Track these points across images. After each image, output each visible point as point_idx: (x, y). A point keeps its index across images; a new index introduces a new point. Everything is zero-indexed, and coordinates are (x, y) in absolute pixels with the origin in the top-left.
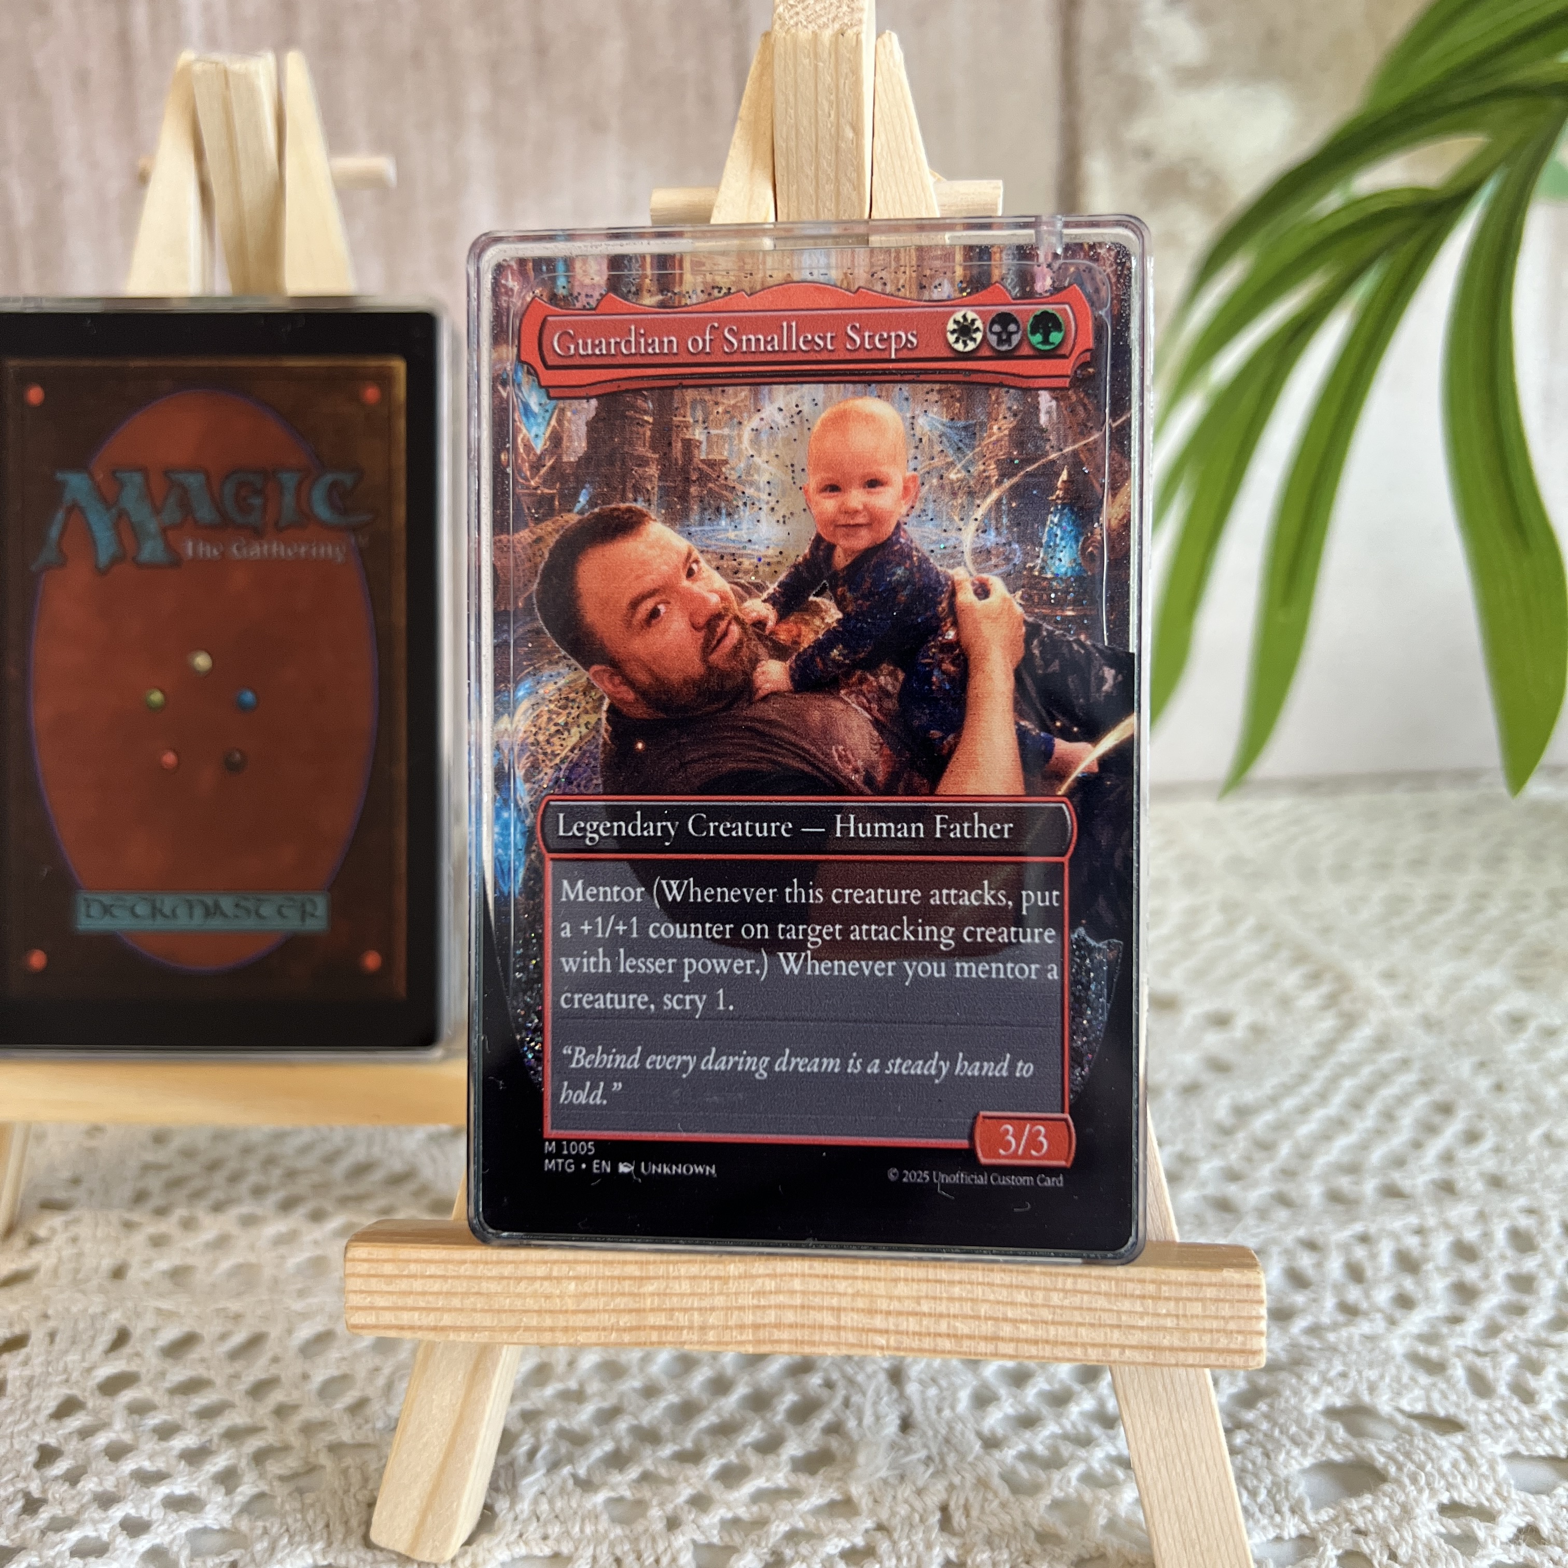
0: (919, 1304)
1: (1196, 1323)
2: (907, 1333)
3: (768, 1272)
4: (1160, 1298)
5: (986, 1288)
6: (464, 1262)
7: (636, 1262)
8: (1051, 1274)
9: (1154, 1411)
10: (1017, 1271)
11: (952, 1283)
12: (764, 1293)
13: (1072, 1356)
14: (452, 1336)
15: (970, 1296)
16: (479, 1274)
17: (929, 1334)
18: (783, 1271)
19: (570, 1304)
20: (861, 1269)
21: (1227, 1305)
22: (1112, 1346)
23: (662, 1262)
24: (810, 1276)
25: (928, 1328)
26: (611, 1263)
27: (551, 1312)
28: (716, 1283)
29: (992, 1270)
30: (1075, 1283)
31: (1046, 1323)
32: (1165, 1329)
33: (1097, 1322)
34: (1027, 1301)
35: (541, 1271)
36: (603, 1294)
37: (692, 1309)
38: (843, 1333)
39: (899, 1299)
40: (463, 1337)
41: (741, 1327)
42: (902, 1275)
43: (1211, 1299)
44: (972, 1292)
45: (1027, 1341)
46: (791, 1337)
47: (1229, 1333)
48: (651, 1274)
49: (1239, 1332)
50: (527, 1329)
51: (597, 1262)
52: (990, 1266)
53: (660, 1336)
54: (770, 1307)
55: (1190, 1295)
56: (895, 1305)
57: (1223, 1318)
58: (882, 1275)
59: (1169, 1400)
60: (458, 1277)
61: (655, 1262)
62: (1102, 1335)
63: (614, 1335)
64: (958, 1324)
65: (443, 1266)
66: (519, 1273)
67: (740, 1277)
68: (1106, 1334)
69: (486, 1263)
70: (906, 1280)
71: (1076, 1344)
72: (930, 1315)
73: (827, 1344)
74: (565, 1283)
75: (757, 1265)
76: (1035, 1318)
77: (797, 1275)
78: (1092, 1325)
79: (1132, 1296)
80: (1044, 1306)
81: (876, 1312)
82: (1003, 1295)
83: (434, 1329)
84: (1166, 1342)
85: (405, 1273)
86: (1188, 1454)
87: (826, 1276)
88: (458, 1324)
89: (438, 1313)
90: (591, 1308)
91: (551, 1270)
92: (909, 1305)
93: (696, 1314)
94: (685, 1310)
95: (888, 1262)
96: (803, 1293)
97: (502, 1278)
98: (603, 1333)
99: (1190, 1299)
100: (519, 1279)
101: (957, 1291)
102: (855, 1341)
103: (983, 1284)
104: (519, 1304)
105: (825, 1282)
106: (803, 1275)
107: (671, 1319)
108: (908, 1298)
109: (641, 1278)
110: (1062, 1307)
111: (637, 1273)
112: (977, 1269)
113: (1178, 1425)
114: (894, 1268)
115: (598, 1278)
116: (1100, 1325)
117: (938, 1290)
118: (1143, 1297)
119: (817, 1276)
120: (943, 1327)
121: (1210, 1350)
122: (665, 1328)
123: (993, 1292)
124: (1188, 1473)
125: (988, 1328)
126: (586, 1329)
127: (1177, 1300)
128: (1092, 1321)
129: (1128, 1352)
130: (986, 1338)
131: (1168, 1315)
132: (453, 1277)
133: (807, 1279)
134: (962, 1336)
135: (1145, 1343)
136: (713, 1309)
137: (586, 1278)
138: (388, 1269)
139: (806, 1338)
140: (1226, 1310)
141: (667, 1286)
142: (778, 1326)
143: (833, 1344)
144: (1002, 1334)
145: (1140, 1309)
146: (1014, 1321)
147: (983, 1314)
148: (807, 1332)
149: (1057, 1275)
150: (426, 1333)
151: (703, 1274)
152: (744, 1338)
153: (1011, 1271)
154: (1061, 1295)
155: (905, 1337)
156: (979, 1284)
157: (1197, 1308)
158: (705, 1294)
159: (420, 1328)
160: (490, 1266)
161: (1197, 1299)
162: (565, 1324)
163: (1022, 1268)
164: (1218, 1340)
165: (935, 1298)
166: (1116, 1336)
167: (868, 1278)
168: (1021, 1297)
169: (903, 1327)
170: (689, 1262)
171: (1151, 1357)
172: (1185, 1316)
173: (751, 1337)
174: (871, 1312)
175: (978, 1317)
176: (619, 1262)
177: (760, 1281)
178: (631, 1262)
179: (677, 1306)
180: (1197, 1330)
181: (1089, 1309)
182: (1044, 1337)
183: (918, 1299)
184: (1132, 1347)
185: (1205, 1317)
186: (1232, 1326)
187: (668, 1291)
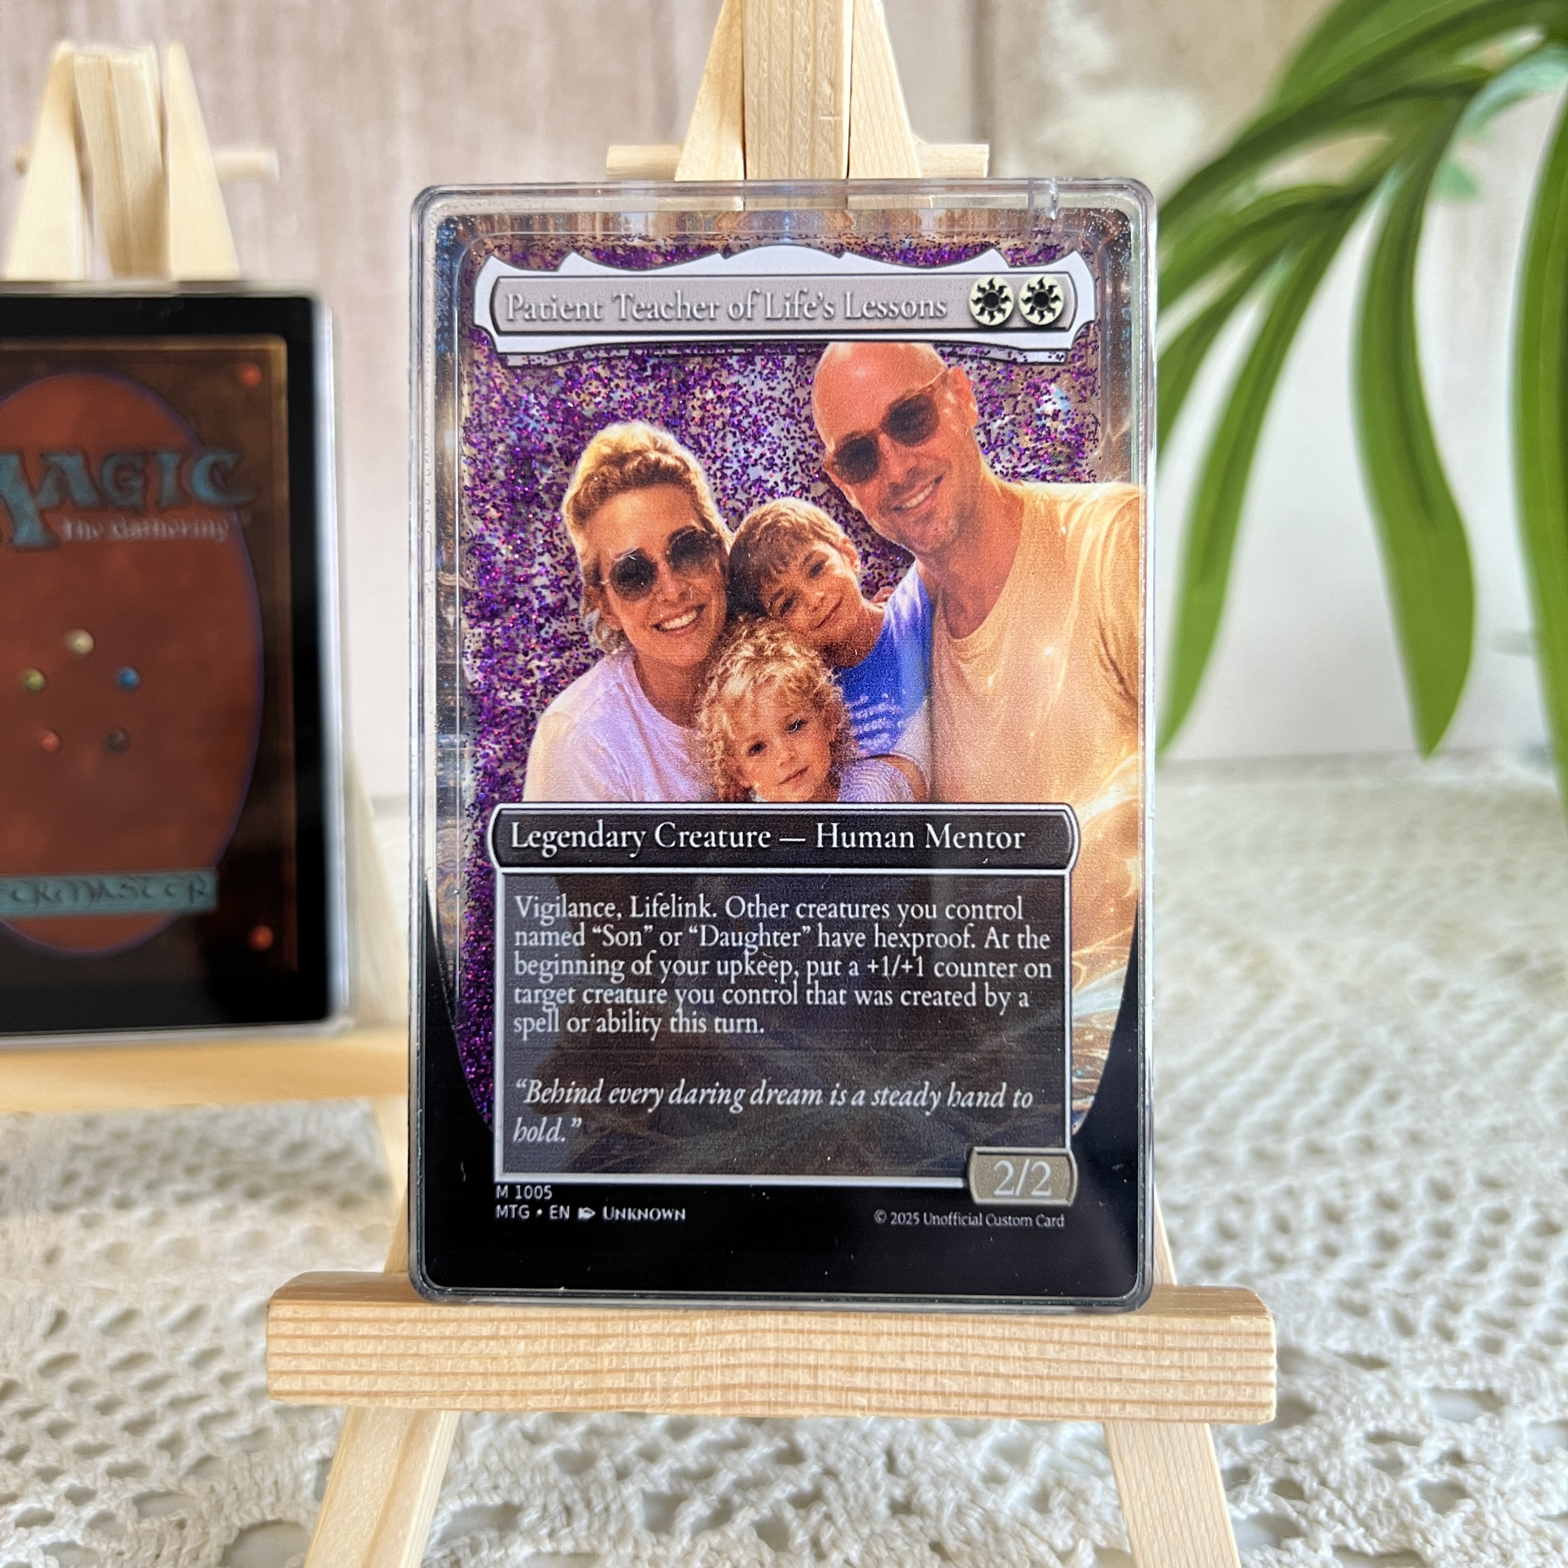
0: (903, 1360)
1: (1202, 1375)
2: (891, 1391)
3: (738, 1328)
4: (1163, 1349)
5: (976, 1341)
6: (400, 1321)
7: (593, 1319)
8: (1046, 1325)
9: (1150, 1466)
10: (1010, 1323)
11: (939, 1336)
12: (734, 1350)
13: (1068, 1413)
14: (387, 1402)
15: (959, 1350)
16: (417, 1333)
17: (914, 1393)
18: (755, 1326)
19: (520, 1367)
20: (840, 1323)
21: (1235, 1355)
22: (1112, 1401)
23: (621, 1319)
24: (785, 1331)
25: (913, 1385)
26: (565, 1320)
27: (498, 1374)
28: (681, 1340)
29: (983, 1322)
30: (1072, 1334)
31: (1041, 1377)
32: (1169, 1381)
33: (1095, 1376)
34: (1020, 1354)
35: (487, 1330)
36: (556, 1354)
37: (654, 1369)
38: (820, 1393)
39: (882, 1354)
40: (400, 1403)
41: (709, 1388)
42: (885, 1330)
43: (1217, 1349)
44: (962, 1346)
45: (1020, 1398)
46: (765, 1398)
47: (1236, 1385)
48: (610, 1332)
49: (1247, 1384)
50: (471, 1393)
51: (549, 1319)
52: (981, 1317)
53: (619, 1399)
54: (740, 1366)
55: (1195, 1345)
56: (878, 1362)
57: (1231, 1369)
58: (863, 1329)
59: (1165, 1455)
60: (394, 1338)
61: (613, 1318)
62: (1101, 1389)
63: (568, 1398)
64: (945, 1381)
65: (377, 1326)
66: (462, 1333)
67: (707, 1334)
68: (1105, 1388)
69: (426, 1321)
70: (889, 1334)
71: (1073, 1400)
72: (915, 1372)
73: (803, 1405)
74: (513, 1342)
75: (726, 1320)
76: (1030, 1373)
77: (770, 1331)
78: (1091, 1379)
79: (1134, 1347)
80: (1038, 1359)
81: (856, 1369)
82: (995, 1348)
83: (368, 1394)
84: (1169, 1397)
85: (336, 1333)
86: (1186, 1512)
87: (801, 1332)
88: (394, 1389)
89: (372, 1377)
90: (542, 1370)
91: (498, 1328)
92: (892, 1362)
93: (658, 1374)
94: (646, 1370)
95: (870, 1315)
96: (777, 1350)
97: (443, 1338)
98: (555, 1397)
99: (1194, 1349)
100: (464, 1339)
101: (944, 1345)
102: (833, 1402)
103: (973, 1337)
104: (462, 1367)
105: (801, 1338)
106: (777, 1331)
107: (631, 1381)
108: (891, 1353)
109: (598, 1336)
110: (1058, 1361)
111: (594, 1331)
112: (967, 1321)
113: (1175, 1482)
114: (876, 1321)
115: (551, 1337)
116: (1099, 1379)
117: (924, 1344)
118: (1145, 1348)
119: (792, 1331)
120: (930, 1384)
121: (1216, 1404)
122: (625, 1390)
123: (984, 1345)
124: (1186, 1534)
125: (978, 1385)
126: (537, 1393)
127: (1182, 1350)
128: (1091, 1375)
129: (1128, 1407)
130: (975, 1396)
131: (1171, 1367)
132: (388, 1337)
133: (781, 1334)
134: (950, 1394)
135: (1147, 1398)
136: (677, 1369)
137: (536, 1337)
138: (316, 1329)
139: (780, 1399)
140: (1233, 1360)
141: (627, 1345)
142: (749, 1386)
143: (810, 1405)
144: (992, 1391)
145: (1143, 1361)
146: (1007, 1377)
147: (973, 1370)
148: (781, 1392)
149: (1053, 1326)
150: (357, 1399)
151: (667, 1330)
152: (712, 1400)
153: (1003, 1322)
154: (1058, 1347)
155: (888, 1396)
156: (968, 1337)
157: (1203, 1359)
158: (669, 1353)
159: (352, 1394)
160: (430, 1325)
161: (1203, 1349)
162: (514, 1388)
163: (1015, 1318)
164: (1225, 1392)
165: (920, 1353)
166: (1116, 1391)
167: (848, 1333)
168: (1014, 1350)
169: (886, 1385)
170: (651, 1317)
171: (1154, 1412)
172: (1190, 1367)
173: (719, 1399)
174: (852, 1370)
175: (968, 1373)
176: (573, 1319)
177: (729, 1338)
178: (586, 1319)
179: (637, 1366)
180: (1202, 1382)
181: (1088, 1362)
182: (1039, 1393)
183: (902, 1355)
184: (1133, 1402)
185: (1212, 1368)
186: (1240, 1377)
187: (628, 1350)
